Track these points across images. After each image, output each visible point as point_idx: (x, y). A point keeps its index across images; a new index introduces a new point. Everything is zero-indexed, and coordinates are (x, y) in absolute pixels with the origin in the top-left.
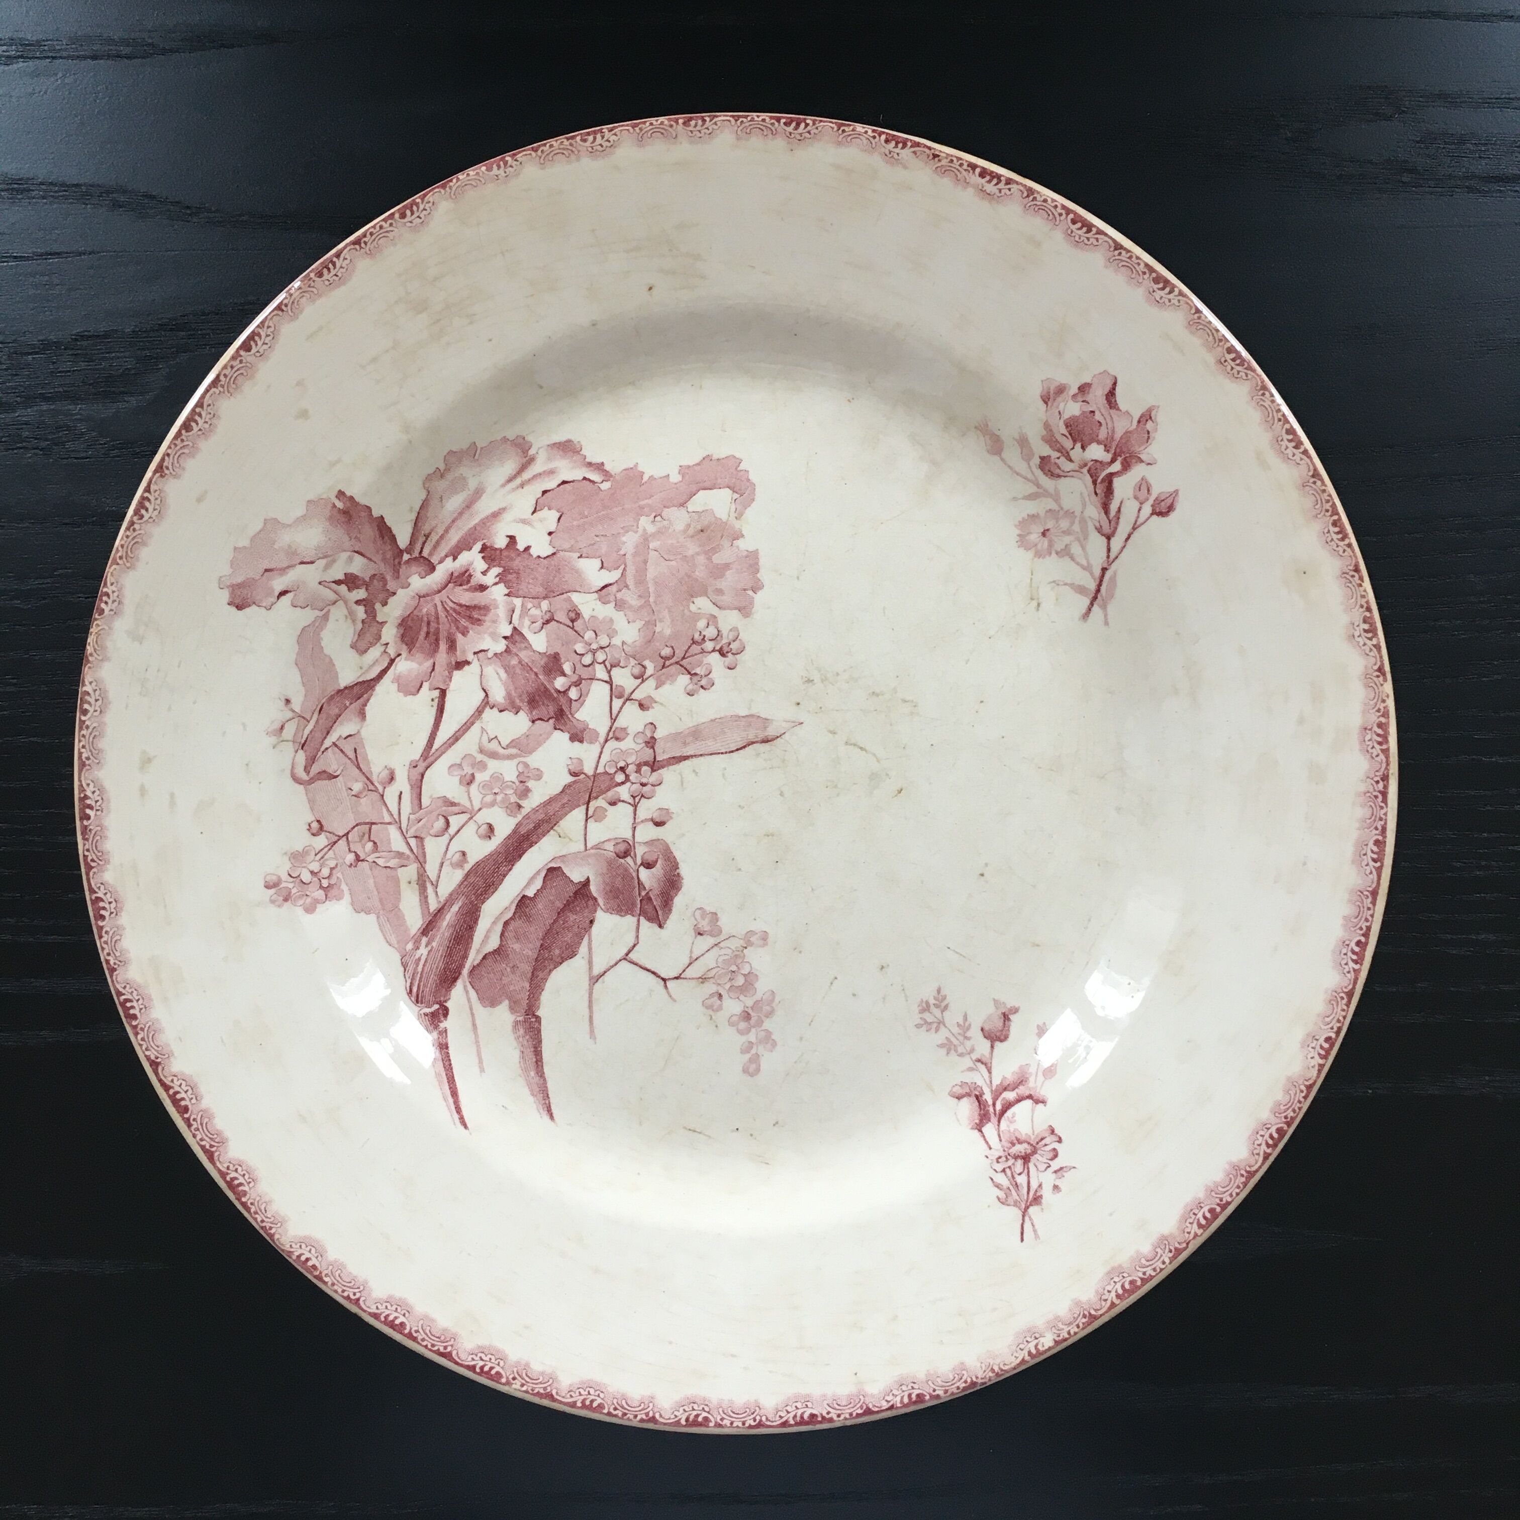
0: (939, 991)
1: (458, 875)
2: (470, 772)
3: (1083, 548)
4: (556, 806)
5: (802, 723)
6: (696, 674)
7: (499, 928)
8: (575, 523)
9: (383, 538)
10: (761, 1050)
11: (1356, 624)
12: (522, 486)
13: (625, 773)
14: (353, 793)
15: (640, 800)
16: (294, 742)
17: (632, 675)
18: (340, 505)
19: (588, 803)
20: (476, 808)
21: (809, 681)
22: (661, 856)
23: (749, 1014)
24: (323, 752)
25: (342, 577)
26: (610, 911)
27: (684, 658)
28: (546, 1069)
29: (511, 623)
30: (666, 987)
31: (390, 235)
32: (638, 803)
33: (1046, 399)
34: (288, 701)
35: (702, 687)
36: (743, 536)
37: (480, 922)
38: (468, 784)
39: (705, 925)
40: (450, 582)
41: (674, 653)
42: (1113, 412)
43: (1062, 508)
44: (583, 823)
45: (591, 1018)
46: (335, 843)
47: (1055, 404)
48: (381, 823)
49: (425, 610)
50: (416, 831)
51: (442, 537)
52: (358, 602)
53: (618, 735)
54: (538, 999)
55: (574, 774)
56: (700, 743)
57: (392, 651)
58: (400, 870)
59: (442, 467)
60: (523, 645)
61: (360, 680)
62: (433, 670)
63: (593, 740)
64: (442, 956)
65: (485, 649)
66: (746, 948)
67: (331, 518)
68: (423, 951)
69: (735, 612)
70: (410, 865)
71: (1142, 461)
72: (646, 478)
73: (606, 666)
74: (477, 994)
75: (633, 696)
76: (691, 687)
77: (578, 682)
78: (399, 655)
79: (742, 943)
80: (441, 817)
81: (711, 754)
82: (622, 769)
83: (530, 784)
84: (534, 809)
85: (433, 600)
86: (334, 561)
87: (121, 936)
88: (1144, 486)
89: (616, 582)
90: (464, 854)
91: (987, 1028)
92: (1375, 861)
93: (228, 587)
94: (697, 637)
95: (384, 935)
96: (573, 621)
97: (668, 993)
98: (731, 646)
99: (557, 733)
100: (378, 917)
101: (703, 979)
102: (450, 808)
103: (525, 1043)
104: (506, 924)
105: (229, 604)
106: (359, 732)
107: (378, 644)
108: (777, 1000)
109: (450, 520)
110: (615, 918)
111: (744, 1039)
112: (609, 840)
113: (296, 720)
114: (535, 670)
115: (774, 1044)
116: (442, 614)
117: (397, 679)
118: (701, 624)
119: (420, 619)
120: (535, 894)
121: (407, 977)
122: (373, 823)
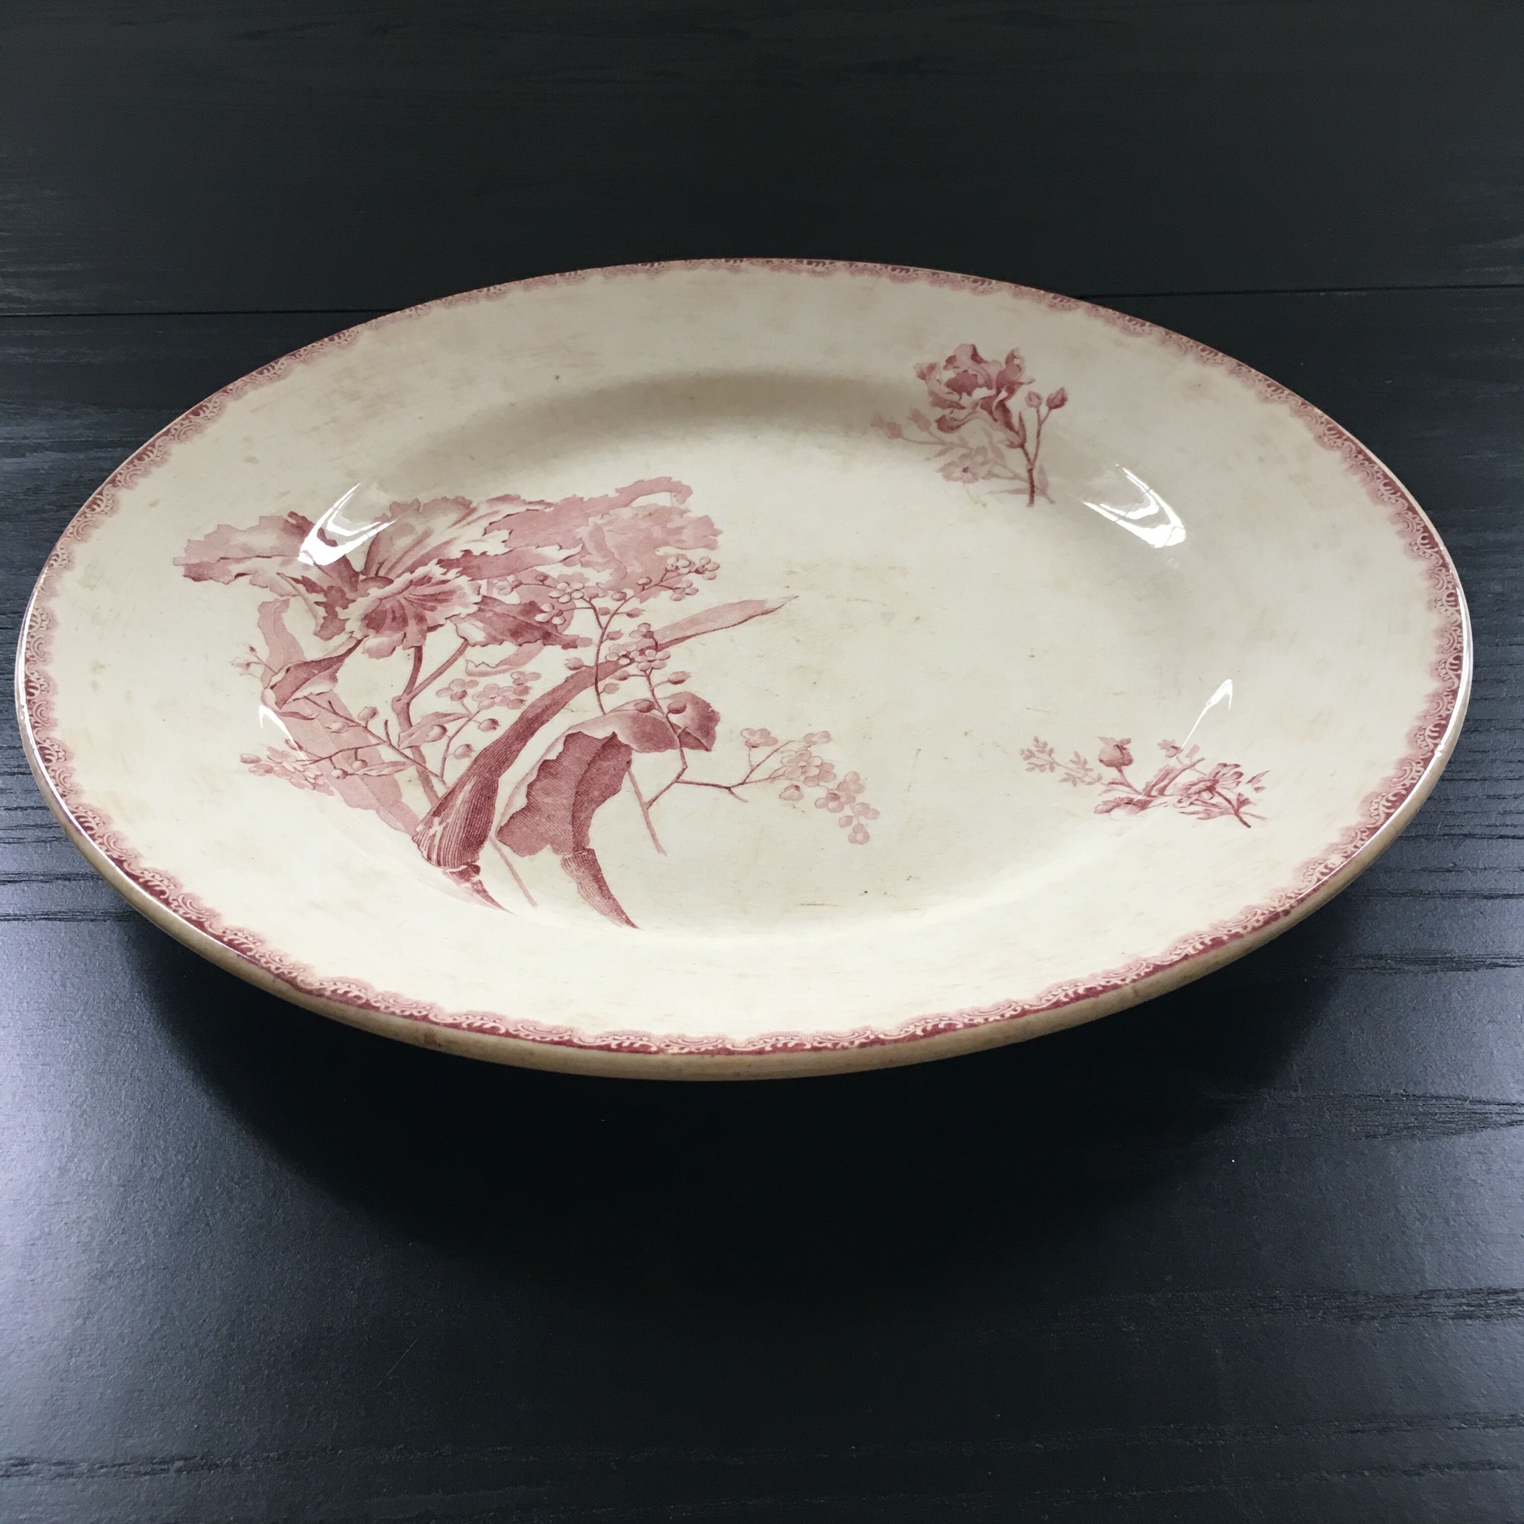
0: (1036, 740)
1: (466, 763)
2: (461, 691)
3: (1005, 467)
4: (563, 692)
5: (797, 597)
6: (678, 588)
7: (524, 790)
8: (527, 532)
10: (863, 820)
11: (1264, 391)
12: (469, 524)
13: (628, 658)
14: (333, 729)
15: (651, 671)
16: (261, 680)
17: (614, 599)
18: (292, 521)
19: (596, 684)
20: (474, 712)
21: (792, 572)
22: (689, 703)
23: (835, 794)
25: (299, 579)
26: (648, 750)
27: (662, 581)
28: (613, 891)
29: (479, 594)
30: (732, 793)
32: (650, 674)
33: (923, 376)
34: (253, 650)
35: (687, 594)
36: (690, 511)
37: (500, 791)
38: (460, 698)
39: (756, 739)
40: (410, 586)
41: (651, 580)
42: (983, 365)
43: (971, 449)
44: (595, 696)
45: (653, 836)
47: (932, 377)
48: (368, 746)
49: (388, 606)
50: (409, 743)
51: (396, 564)
52: (317, 604)
53: (612, 636)
54: (586, 835)
55: (574, 668)
56: (700, 626)
57: (358, 636)
58: (396, 775)
59: (388, 513)
60: (496, 604)
61: (327, 656)
62: (405, 637)
63: (588, 644)
64: (460, 827)
65: (457, 614)
66: (809, 747)
67: (284, 530)
69: (702, 548)
70: (407, 768)
71: (1021, 384)
72: (586, 500)
73: (584, 599)
74: (512, 848)
75: (619, 611)
76: (676, 596)
77: (559, 614)
78: (367, 636)
79: (802, 744)
80: (435, 727)
82: (625, 656)
83: (529, 684)
84: (538, 699)
85: (395, 597)
86: (290, 562)
88: (1033, 399)
89: (578, 554)
90: (468, 746)
91: (1105, 759)
93: (183, 564)
94: (670, 569)
95: (387, 823)
96: (542, 581)
97: (736, 796)
98: (706, 567)
99: (548, 647)
100: (378, 812)
101: (772, 778)
102: (444, 718)
103: (581, 874)
104: (530, 786)
105: (185, 576)
106: (331, 689)
107: (343, 632)
108: (862, 777)
109: (401, 553)
110: (655, 756)
111: (839, 815)
112: (627, 703)
113: (263, 666)
114: (513, 615)
115: (876, 813)
116: (407, 604)
117: (367, 651)
118: (671, 561)
119: (386, 612)
120: (558, 757)
121: (422, 849)
122: (357, 749)
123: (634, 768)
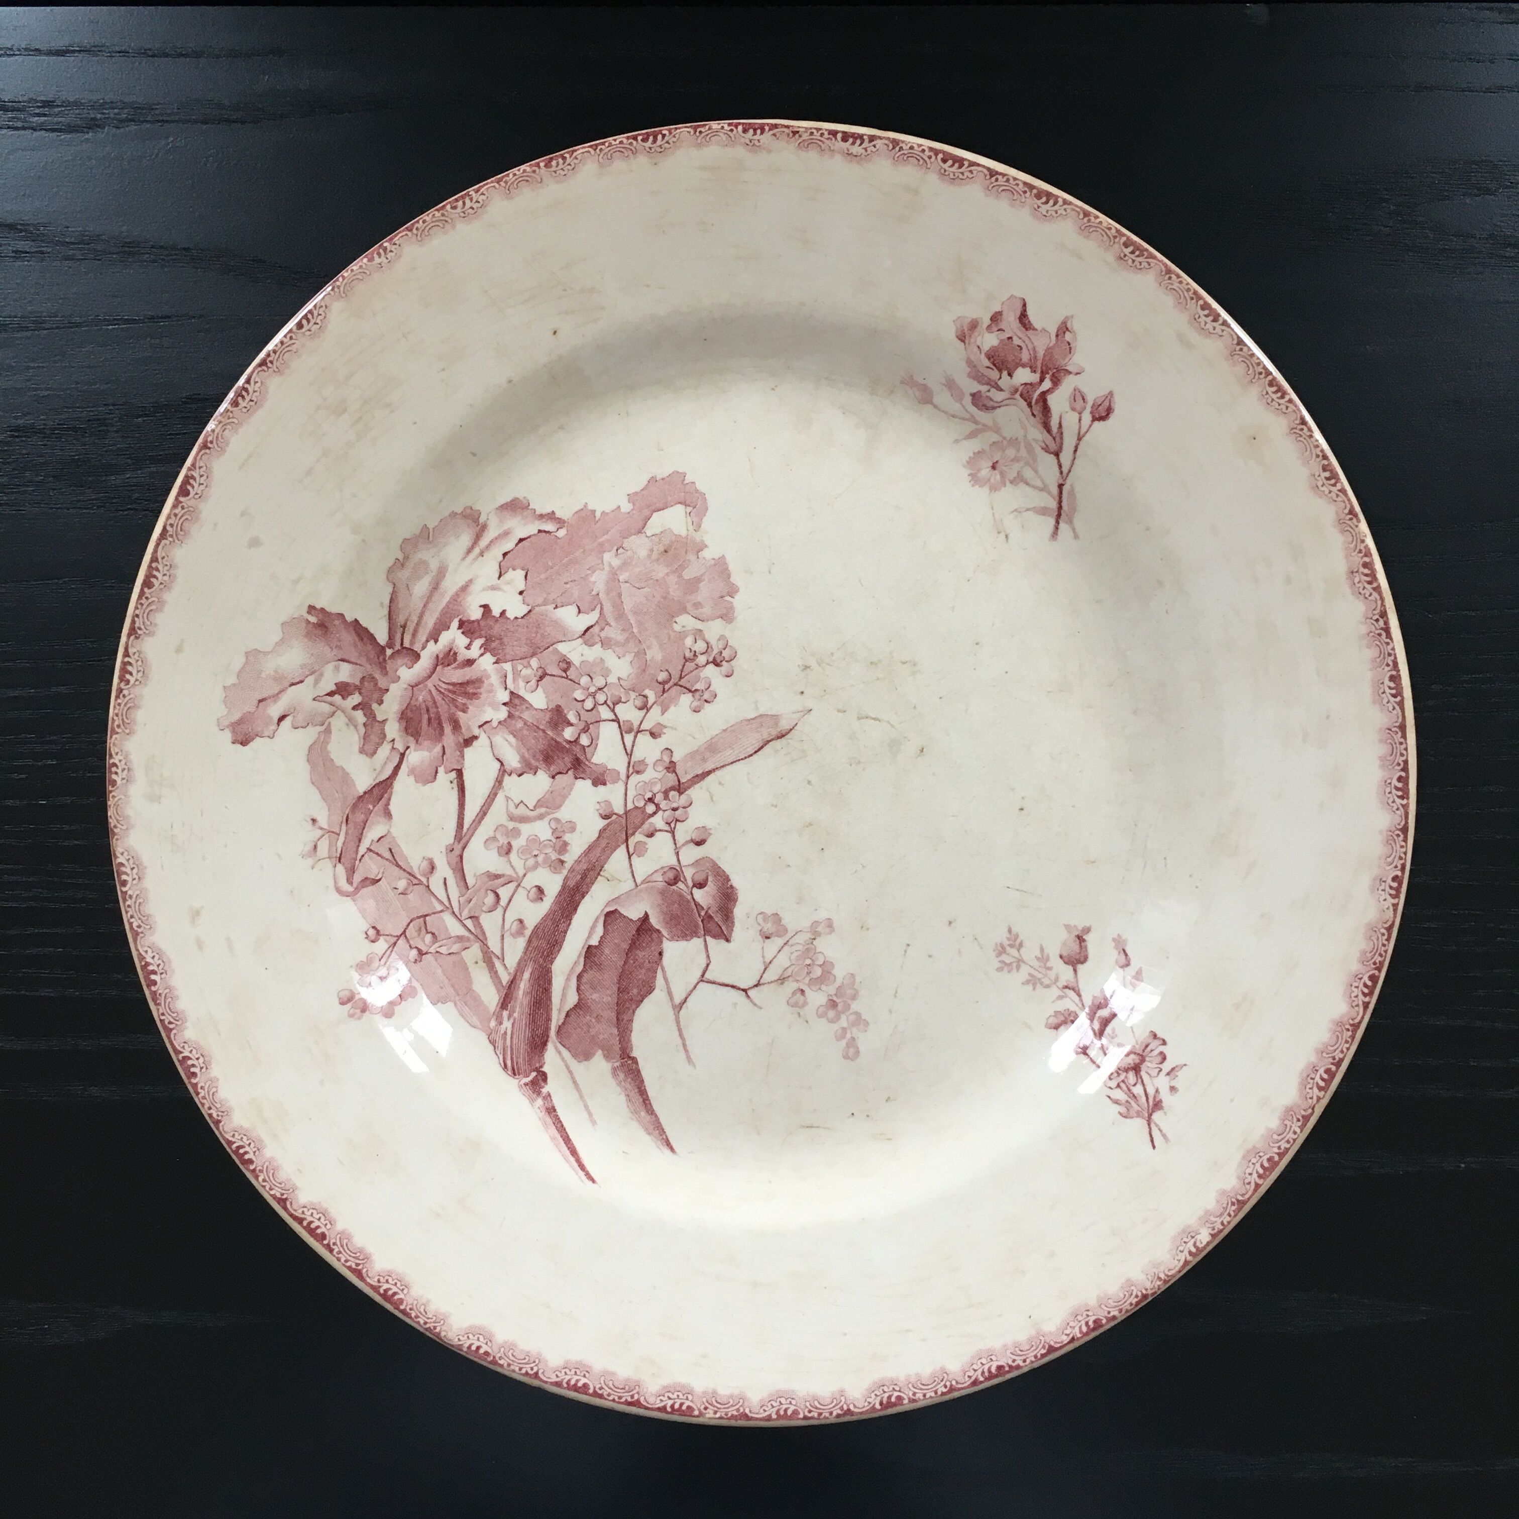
0: (1010, 931)
1: (521, 943)
2: (506, 842)
3: (1036, 472)
4: (598, 852)
5: (811, 710)
6: (696, 690)
7: (574, 982)
8: (543, 576)
9: (362, 640)
10: (855, 1032)
11: (1317, 474)
12: (482, 554)
13: (654, 803)
14: (400, 891)
15: (675, 825)
16: (329, 858)
17: (636, 707)
18: (313, 619)
19: (627, 840)
20: (521, 874)
21: (806, 667)
22: (710, 873)
23: (834, 1001)
24: (360, 860)
25: (334, 688)
26: (676, 938)
27: (681, 678)
28: (655, 1106)
29: (506, 688)
30: (748, 997)
31: (294, 348)
32: (675, 828)
33: (962, 338)
34: (314, 821)
35: (706, 701)
36: (706, 546)
37: (554, 981)
38: (507, 853)
39: (769, 927)
40: (437, 665)
41: (670, 675)
42: (1030, 333)
43: (1005, 438)
44: (627, 859)
45: (684, 1045)
46: (395, 944)
47: (972, 340)
48: (434, 913)
49: (421, 698)
50: (469, 912)
51: (418, 624)
52: (355, 708)
53: (637, 769)
54: (629, 1041)
55: (605, 817)
56: (719, 755)
57: (400, 747)
58: (463, 953)
59: (401, 557)
60: (524, 707)
61: (377, 781)
62: (444, 753)
63: (616, 778)
64: (526, 1023)
65: (489, 720)
66: (814, 939)
67: (308, 635)
68: (507, 1025)
69: (719, 621)
70: (472, 946)
71: (1070, 373)
72: (598, 514)
73: (608, 706)
74: (570, 1052)
75: (642, 727)
76: (696, 704)
77: (586, 729)
78: (408, 748)
79: (810, 936)
80: (489, 892)
81: (732, 763)
82: (651, 800)
83: (567, 837)
84: (576, 861)
85: (426, 686)
86: (322, 675)
87: (217, 1087)
88: (1078, 396)
89: (597, 622)
90: (521, 921)
91: (1065, 954)
92: (1394, 696)
93: (228, 727)
94: (688, 655)
95: (465, 1019)
96: (565, 671)
97: (751, 1001)
98: (723, 655)
99: (580, 782)
100: (455, 1004)
101: (782, 980)
102: (496, 881)
103: (628, 1086)
104: (579, 977)
105: (233, 743)
106: (389, 832)
107: (385, 742)
108: (858, 980)
109: (422, 605)
110: (683, 944)
111: (836, 1027)
112: (656, 871)
113: (327, 836)
114: (542, 727)
115: (867, 1023)
116: (438, 698)
117: (412, 772)
118: (689, 641)
119: (419, 708)
120: (599, 942)
121: (498, 1053)
122: (427, 915)
123: (666, 960)
